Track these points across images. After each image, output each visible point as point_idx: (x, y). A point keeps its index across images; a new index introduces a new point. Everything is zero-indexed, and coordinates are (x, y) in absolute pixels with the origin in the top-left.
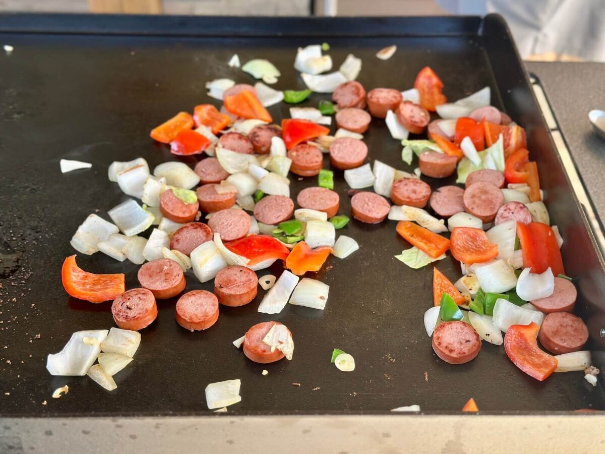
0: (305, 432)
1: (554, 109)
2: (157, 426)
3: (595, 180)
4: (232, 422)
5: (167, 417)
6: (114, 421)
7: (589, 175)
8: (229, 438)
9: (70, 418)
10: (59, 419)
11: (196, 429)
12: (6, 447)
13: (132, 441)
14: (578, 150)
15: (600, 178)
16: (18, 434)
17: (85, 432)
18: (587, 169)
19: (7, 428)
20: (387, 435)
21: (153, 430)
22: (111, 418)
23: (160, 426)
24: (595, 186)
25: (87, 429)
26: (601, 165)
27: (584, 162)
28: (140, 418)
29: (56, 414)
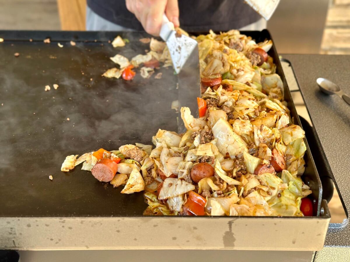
0: (155, 226)
1: (297, 78)
2: (82, 222)
3: (316, 113)
4: (119, 221)
5: (87, 217)
6: (60, 219)
7: (313, 111)
8: (117, 229)
9: (40, 218)
10: (34, 218)
11: (101, 224)
12: (8, 234)
13: (70, 230)
14: (308, 98)
15: (319, 112)
16: (14, 226)
17: (47, 225)
18: (312, 107)
19: (8, 223)
20: (195, 228)
21: (80, 224)
22: (59, 218)
23: (83, 222)
24: (316, 116)
25: (47, 224)
26: (320, 106)
27: (311, 104)
28: (74, 218)
29: (33, 216)
